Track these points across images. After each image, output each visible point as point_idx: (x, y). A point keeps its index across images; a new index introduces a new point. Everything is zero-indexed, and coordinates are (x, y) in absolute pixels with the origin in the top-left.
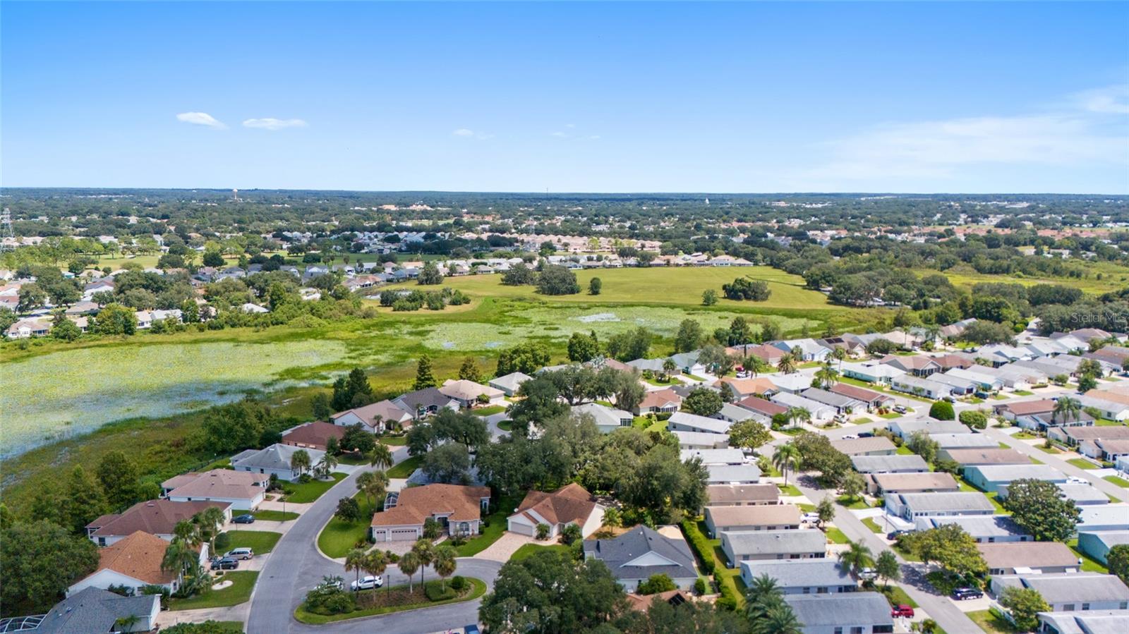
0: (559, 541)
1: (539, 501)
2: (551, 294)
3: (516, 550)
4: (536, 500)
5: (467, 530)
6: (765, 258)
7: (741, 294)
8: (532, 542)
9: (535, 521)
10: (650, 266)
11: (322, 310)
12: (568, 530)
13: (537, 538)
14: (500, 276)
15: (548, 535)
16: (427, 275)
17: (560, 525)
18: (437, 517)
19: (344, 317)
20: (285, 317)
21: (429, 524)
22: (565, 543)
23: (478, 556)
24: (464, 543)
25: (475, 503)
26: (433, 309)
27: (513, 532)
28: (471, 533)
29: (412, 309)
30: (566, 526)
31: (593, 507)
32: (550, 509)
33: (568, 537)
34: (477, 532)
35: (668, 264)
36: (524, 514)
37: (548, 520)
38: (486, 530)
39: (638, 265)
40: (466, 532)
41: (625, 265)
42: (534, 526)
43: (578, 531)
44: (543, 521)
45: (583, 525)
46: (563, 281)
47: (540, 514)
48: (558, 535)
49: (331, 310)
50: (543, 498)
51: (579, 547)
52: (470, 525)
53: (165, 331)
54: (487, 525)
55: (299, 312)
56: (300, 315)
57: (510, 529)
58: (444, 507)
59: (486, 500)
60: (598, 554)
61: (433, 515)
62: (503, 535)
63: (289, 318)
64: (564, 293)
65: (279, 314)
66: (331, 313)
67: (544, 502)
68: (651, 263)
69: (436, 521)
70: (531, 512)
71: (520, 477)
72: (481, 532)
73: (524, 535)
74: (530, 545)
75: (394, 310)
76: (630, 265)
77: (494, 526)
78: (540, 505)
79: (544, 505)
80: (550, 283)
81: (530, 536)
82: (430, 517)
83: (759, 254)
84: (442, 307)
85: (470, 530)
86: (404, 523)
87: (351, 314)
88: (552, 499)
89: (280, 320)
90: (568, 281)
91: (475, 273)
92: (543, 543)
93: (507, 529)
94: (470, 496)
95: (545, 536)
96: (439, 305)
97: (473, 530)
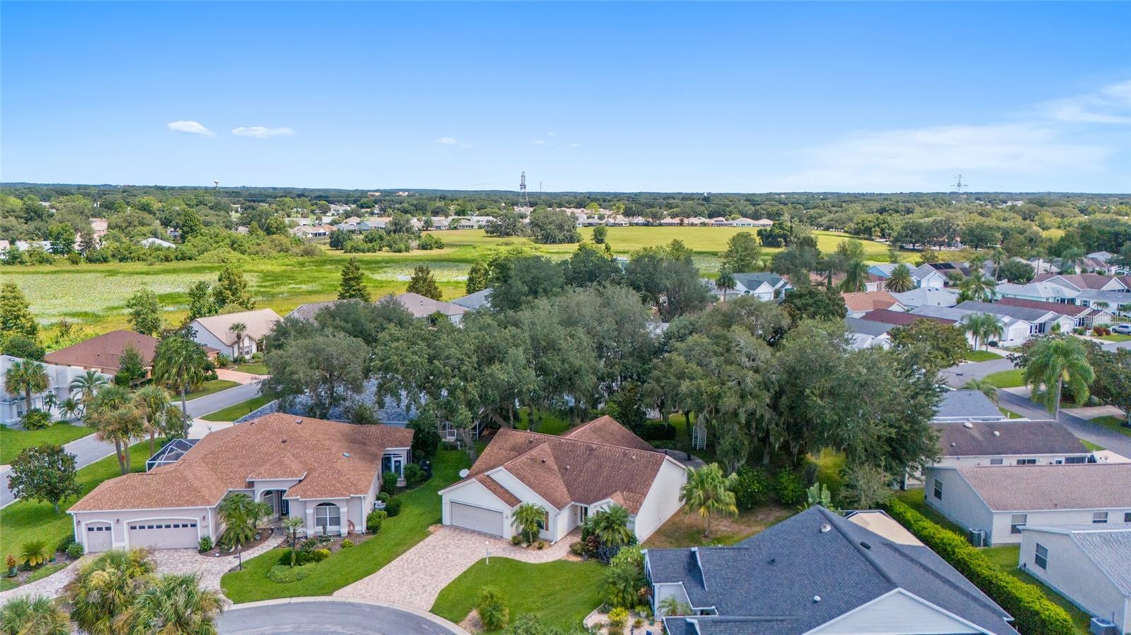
0: (574, 552)
1: (519, 450)
2: (546, 243)
3: (454, 575)
4: (513, 449)
5: (336, 521)
6: (792, 218)
7: (782, 240)
8: (500, 554)
9: (511, 499)
10: (661, 225)
11: (247, 245)
12: (597, 523)
13: (516, 543)
14: (483, 231)
15: (543, 534)
16: (396, 224)
17: (574, 507)
18: (260, 490)
19: (274, 253)
20: (195, 251)
21: (234, 508)
22: (592, 555)
23: (346, 594)
24: (319, 558)
25: (369, 457)
26: (395, 252)
27: (454, 528)
28: (344, 530)
29: (368, 251)
30: (592, 512)
31: (658, 465)
32: (550, 469)
33: (597, 542)
34: (361, 528)
35: (681, 224)
36: (482, 482)
37: (545, 495)
38: (386, 523)
39: (647, 224)
40: (331, 529)
41: (631, 224)
42: (508, 510)
43: (623, 524)
44: (530, 498)
45: (635, 511)
46: (561, 227)
47: (523, 479)
48: (571, 533)
49: (259, 245)
50: (531, 445)
51: (634, 571)
52: (343, 510)
53: (22, 263)
54: (392, 511)
55: (215, 245)
56: (215, 249)
57: (446, 520)
58: (281, 463)
59: (401, 454)
60: (697, 590)
61: (251, 484)
62: (427, 534)
63: (201, 253)
64: (561, 242)
65: (186, 248)
66: (258, 248)
67: (534, 452)
68: (662, 221)
69: (258, 500)
70: (502, 476)
71: (474, 393)
72: (373, 529)
73: (480, 533)
74: (494, 560)
75: (346, 252)
76: (637, 224)
77: (411, 513)
78: (524, 458)
79: (533, 460)
80: (545, 230)
81: (498, 538)
82: (241, 489)
83: (786, 214)
84: (407, 250)
85: (344, 521)
86: (161, 503)
87: (287, 252)
88: (554, 448)
89: (188, 254)
90: (566, 227)
91: (455, 228)
92: (530, 557)
93: (439, 521)
94: (358, 445)
95: (535, 535)
96: (403, 246)
97: (351, 523)
